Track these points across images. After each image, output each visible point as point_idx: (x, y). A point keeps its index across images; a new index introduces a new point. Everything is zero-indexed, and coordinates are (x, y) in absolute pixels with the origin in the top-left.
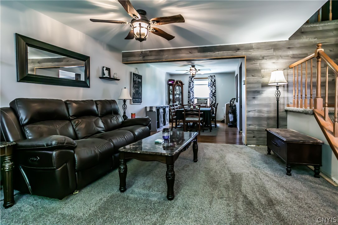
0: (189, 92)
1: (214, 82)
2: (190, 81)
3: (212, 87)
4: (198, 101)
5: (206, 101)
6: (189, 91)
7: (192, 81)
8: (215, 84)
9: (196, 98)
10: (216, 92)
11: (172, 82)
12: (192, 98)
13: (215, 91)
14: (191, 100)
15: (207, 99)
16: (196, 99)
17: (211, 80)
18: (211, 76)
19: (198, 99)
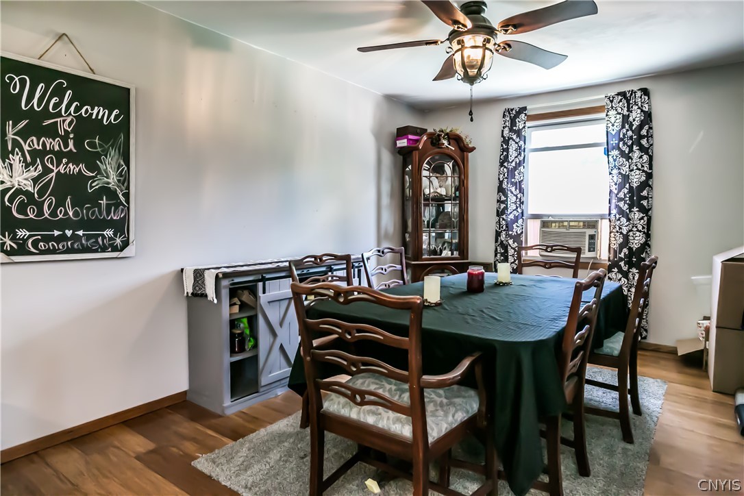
0: (501, 190)
1: (641, 127)
2: (506, 131)
3: (628, 158)
4: (544, 235)
5: (591, 232)
6: (501, 183)
7: (518, 133)
8: (649, 136)
9: (535, 217)
10: (655, 182)
11: (409, 140)
12: (516, 219)
13: (649, 176)
14: (509, 227)
15: (592, 224)
16: (538, 223)
17: (625, 119)
18: (623, 94)
19: (545, 224)
